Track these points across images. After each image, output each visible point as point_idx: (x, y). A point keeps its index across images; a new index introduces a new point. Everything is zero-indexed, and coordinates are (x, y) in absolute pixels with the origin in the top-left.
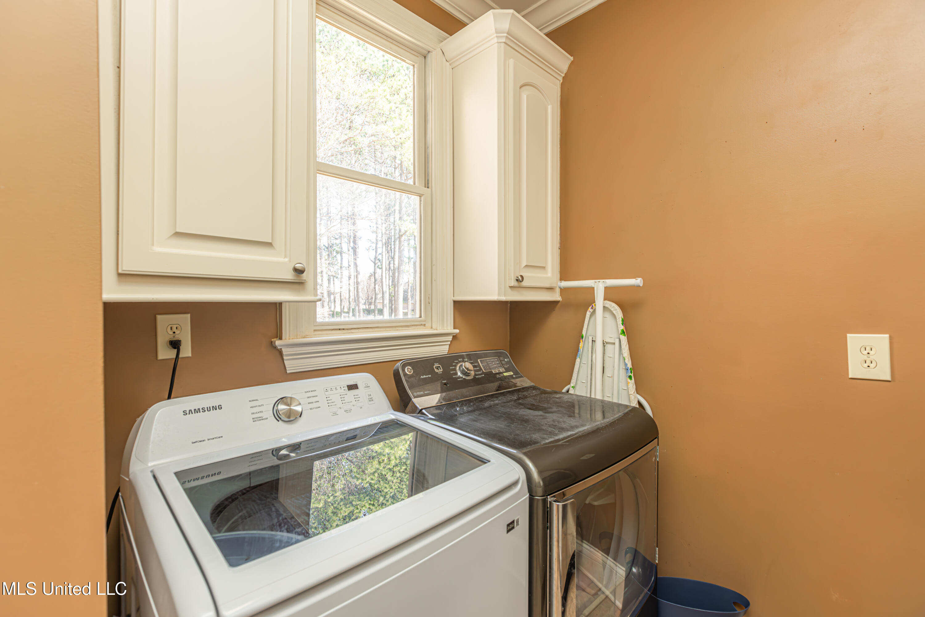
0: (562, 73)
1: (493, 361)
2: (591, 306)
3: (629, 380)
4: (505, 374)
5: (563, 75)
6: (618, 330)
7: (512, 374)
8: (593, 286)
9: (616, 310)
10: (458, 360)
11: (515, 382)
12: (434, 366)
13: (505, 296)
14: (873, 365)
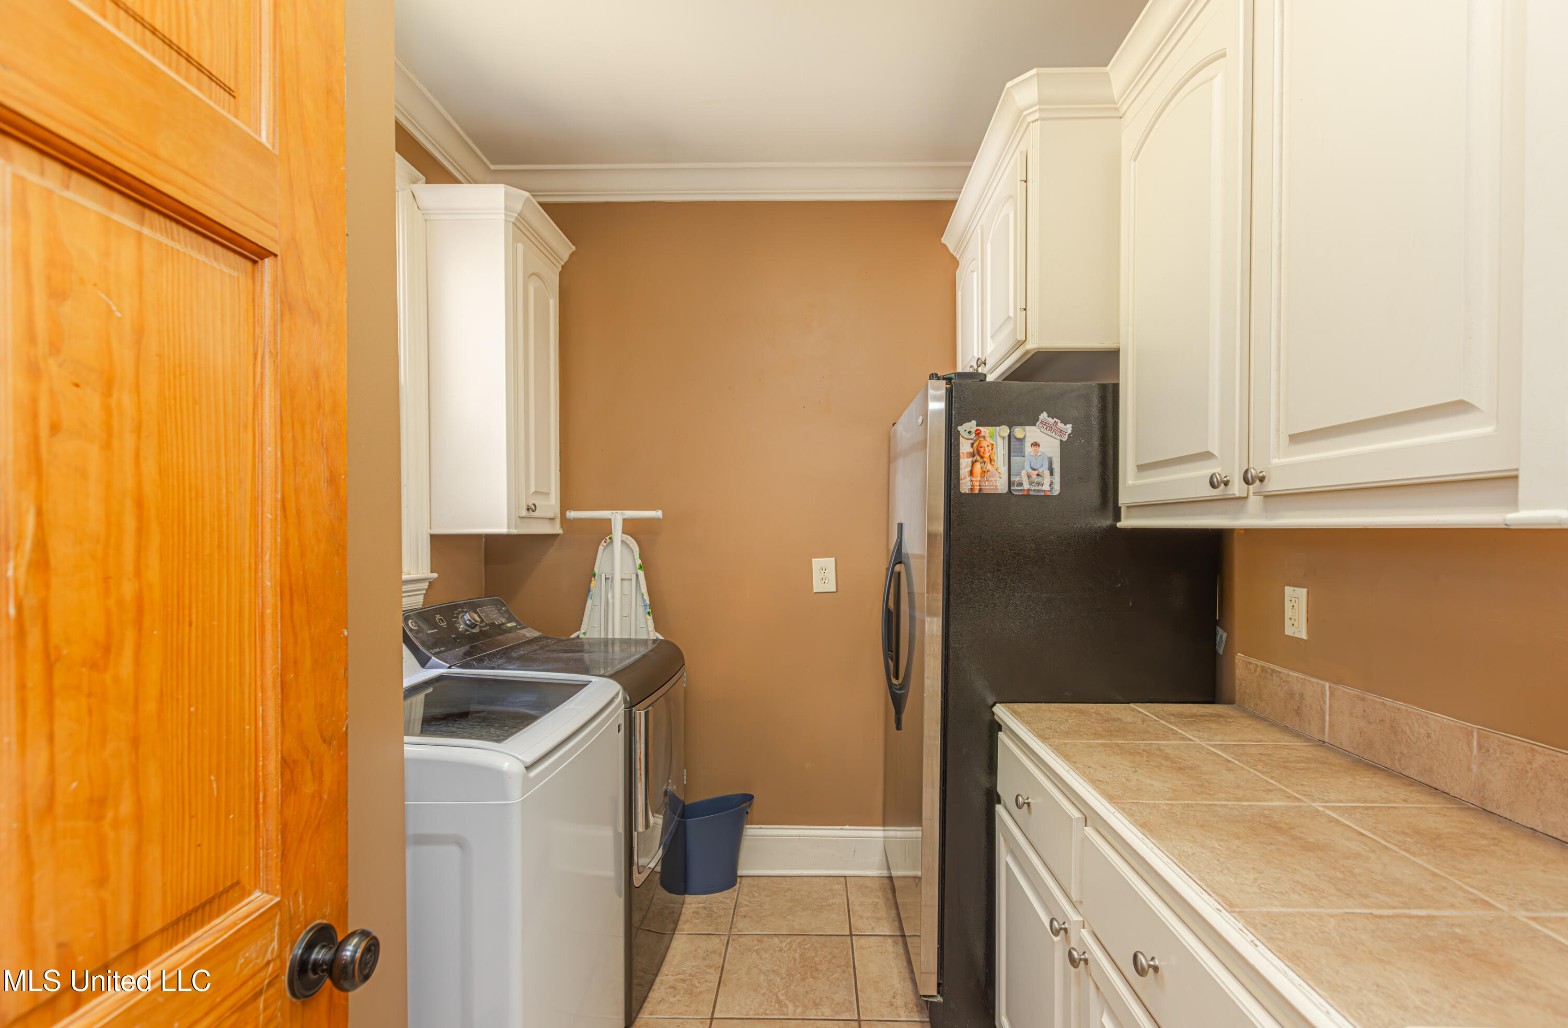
0: (562, 261)
1: (491, 611)
2: (604, 540)
3: (648, 616)
4: (509, 625)
5: (563, 264)
6: (636, 564)
7: (515, 624)
8: (610, 517)
9: (633, 543)
10: (457, 610)
11: (523, 633)
12: (437, 619)
13: (516, 529)
14: (826, 582)
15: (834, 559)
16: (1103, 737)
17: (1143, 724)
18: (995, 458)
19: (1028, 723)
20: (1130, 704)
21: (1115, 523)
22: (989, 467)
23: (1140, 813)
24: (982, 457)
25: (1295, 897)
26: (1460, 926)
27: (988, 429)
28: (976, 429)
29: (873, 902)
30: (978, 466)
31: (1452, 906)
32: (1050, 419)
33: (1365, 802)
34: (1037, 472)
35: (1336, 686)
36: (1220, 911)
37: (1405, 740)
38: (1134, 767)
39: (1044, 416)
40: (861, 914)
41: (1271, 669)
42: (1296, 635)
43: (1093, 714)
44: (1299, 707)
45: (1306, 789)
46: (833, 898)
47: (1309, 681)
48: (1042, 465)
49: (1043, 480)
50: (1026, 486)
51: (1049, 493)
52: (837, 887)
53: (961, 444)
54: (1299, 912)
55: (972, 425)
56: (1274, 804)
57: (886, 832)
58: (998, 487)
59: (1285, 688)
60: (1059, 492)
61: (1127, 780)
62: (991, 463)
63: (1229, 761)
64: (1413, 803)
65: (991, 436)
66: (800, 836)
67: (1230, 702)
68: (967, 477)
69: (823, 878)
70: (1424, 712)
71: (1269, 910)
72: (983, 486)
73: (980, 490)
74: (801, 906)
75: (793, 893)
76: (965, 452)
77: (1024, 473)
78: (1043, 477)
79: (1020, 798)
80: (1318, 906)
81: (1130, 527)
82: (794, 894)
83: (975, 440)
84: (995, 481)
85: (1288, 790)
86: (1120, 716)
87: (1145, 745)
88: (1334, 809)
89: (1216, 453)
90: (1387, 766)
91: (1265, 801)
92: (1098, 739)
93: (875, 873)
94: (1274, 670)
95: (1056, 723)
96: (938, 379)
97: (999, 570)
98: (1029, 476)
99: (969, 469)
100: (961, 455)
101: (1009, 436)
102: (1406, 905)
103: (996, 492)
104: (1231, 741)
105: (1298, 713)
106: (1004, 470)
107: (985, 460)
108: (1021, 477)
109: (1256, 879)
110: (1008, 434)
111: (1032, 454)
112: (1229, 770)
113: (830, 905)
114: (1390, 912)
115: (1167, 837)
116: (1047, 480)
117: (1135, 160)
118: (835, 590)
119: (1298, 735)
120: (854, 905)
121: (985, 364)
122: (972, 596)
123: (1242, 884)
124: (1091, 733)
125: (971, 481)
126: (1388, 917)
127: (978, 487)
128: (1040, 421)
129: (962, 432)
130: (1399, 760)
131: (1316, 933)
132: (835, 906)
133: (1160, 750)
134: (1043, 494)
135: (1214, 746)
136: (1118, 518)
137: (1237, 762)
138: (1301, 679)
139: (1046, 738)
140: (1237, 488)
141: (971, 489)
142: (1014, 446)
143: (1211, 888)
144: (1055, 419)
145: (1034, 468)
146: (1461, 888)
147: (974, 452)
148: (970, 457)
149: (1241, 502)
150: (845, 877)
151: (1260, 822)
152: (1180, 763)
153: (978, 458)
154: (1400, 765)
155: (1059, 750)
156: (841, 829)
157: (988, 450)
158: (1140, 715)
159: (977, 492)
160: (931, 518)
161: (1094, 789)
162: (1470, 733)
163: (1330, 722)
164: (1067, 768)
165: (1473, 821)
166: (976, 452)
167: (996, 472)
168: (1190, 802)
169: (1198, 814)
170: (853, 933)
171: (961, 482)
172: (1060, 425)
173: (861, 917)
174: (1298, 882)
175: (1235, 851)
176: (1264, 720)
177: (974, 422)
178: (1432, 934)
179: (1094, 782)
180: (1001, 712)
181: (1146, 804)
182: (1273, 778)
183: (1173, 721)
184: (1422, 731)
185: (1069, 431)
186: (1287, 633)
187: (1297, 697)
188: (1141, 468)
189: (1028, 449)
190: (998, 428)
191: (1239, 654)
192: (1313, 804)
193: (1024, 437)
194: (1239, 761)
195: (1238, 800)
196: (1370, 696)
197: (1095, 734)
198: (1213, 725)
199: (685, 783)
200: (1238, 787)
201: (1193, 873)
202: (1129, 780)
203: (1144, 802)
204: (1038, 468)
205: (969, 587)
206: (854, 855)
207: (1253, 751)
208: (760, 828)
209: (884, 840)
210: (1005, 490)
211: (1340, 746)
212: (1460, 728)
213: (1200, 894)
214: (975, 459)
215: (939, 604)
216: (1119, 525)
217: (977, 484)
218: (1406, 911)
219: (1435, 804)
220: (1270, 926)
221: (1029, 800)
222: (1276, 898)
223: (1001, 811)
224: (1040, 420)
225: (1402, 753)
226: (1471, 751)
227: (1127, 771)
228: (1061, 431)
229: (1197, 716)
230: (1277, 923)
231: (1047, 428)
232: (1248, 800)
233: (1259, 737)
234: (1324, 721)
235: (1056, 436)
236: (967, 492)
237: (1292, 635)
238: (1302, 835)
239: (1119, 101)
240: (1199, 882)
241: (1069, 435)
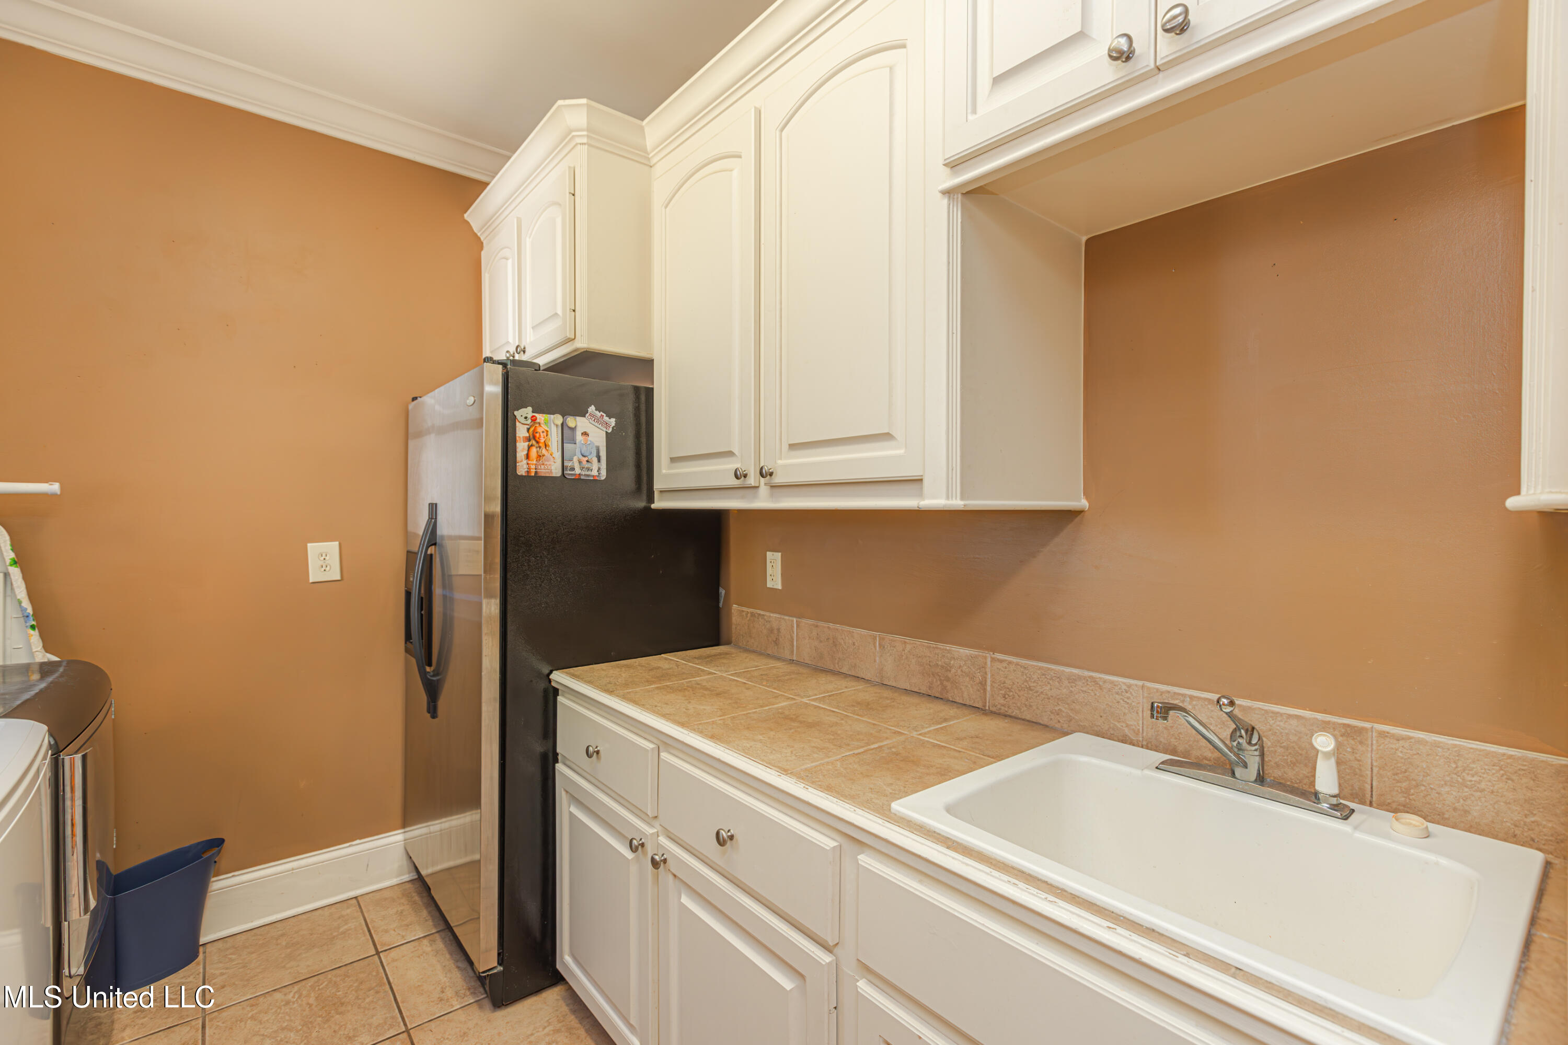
3: (31, 632)
6: (5, 560)
14: (328, 569)
15: (337, 543)
16: (654, 683)
17: (678, 668)
18: (550, 444)
19: (590, 682)
20: (662, 655)
21: (649, 504)
22: (544, 451)
23: (706, 729)
24: (538, 442)
25: (816, 756)
26: (894, 747)
27: (543, 417)
28: (531, 416)
29: (398, 911)
30: (534, 451)
31: (887, 738)
32: (597, 412)
33: (828, 692)
34: (586, 459)
35: (800, 620)
36: (780, 776)
37: (841, 649)
38: (687, 700)
39: (592, 409)
40: (386, 928)
41: (758, 614)
42: (775, 587)
43: (638, 667)
44: (777, 639)
45: (796, 691)
46: (346, 924)
47: (783, 618)
48: (591, 453)
49: (592, 466)
50: (578, 471)
51: (597, 478)
52: (348, 911)
53: (517, 429)
54: (821, 763)
55: (528, 412)
56: (782, 705)
57: (406, 834)
58: (553, 471)
59: (768, 626)
60: (605, 477)
61: (686, 709)
62: (546, 448)
63: (745, 683)
64: (850, 688)
65: (546, 423)
66: (293, 869)
67: (728, 643)
68: (524, 460)
69: (328, 907)
70: (851, 629)
71: (806, 767)
72: (539, 469)
73: (536, 473)
74: (303, 947)
75: (289, 937)
76: (521, 436)
77: (575, 459)
78: (592, 463)
79: (591, 749)
80: (829, 757)
81: (661, 508)
82: (291, 938)
83: (531, 426)
84: (550, 465)
85: (786, 695)
86: (659, 665)
87: (687, 682)
88: (813, 700)
89: (736, 452)
90: (832, 668)
91: (777, 704)
92: (651, 684)
93: (394, 881)
94: (760, 614)
95: (613, 678)
96: (493, 363)
97: (554, 548)
98: (580, 462)
99: (526, 452)
100: (518, 439)
101: (562, 425)
102: (868, 744)
103: (550, 475)
104: (740, 669)
105: (776, 643)
106: (558, 455)
107: (541, 445)
108: (573, 463)
109: (792, 752)
110: (561, 422)
111: (582, 442)
112: (748, 689)
113: (344, 933)
114: (862, 750)
115: (730, 741)
116: (595, 466)
117: (666, 207)
118: (339, 578)
119: (778, 659)
120: (375, 921)
121: (524, 352)
122: (529, 573)
123: (786, 757)
124: (644, 681)
125: (528, 464)
126: (862, 752)
127: (534, 470)
128: (589, 414)
129: (518, 417)
130: (838, 664)
131: (834, 772)
132: (350, 932)
133: (698, 684)
134: (592, 478)
135: (732, 675)
136: (651, 499)
137: (750, 683)
138: (778, 618)
139: (611, 692)
140: (752, 480)
141: (528, 471)
142: (567, 434)
143: (770, 764)
144: (601, 413)
145: (584, 455)
146: (887, 728)
147: (529, 436)
148: (526, 442)
149: (753, 491)
150: (356, 898)
151: (779, 717)
152: (716, 690)
153: (534, 442)
154: (838, 666)
155: (625, 698)
156: (350, 846)
157: (544, 436)
158: (672, 662)
159: (533, 474)
160: (488, 499)
161: (667, 721)
162: (875, 638)
163: (797, 646)
164: (639, 711)
165: (880, 691)
166: (531, 436)
167: (551, 457)
168: (733, 715)
169: (742, 721)
170: (380, 950)
171: (517, 464)
172: (606, 418)
173: (386, 931)
174: (814, 747)
175: (773, 738)
176: (754, 652)
177: (530, 409)
178: (884, 755)
179: (665, 716)
180: (559, 677)
181: (707, 723)
182: (775, 689)
183: (697, 662)
184: (850, 641)
185: (613, 424)
186: (768, 586)
187: (776, 632)
188: (673, 460)
189: (579, 438)
190: (552, 416)
191: (734, 605)
192: (803, 700)
193: (576, 427)
194: (751, 681)
195: (762, 706)
196: (821, 624)
197: (647, 681)
198: (725, 661)
199: (114, 847)
200: (758, 699)
201: (755, 758)
202: (688, 709)
203: (705, 721)
204: (587, 455)
205: (526, 564)
206: (367, 870)
207: (756, 674)
208: (233, 876)
209: (405, 843)
210: (559, 474)
211: (803, 661)
212: (870, 636)
213: (764, 769)
214: (531, 443)
215: (497, 585)
216: (653, 506)
217: (533, 467)
218: (869, 747)
219: (861, 686)
220: (810, 775)
221: (598, 748)
222: (806, 759)
223: (561, 768)
224: (589, 412)
225: (839, 658)
226: (876, 649)
227: (683, 703)
228: (607, 423)
229: (712, 656)
230: (813, 773)
231: (595, 420)
232: (767, 706)
233: (756, 664)
234: (793, 646)
235: (602, 428)
236: (524, 474)
237: (772, 587)
238: (804, 720)
239: (651, 152)
240: (761, 763)
241: (613, 428)
